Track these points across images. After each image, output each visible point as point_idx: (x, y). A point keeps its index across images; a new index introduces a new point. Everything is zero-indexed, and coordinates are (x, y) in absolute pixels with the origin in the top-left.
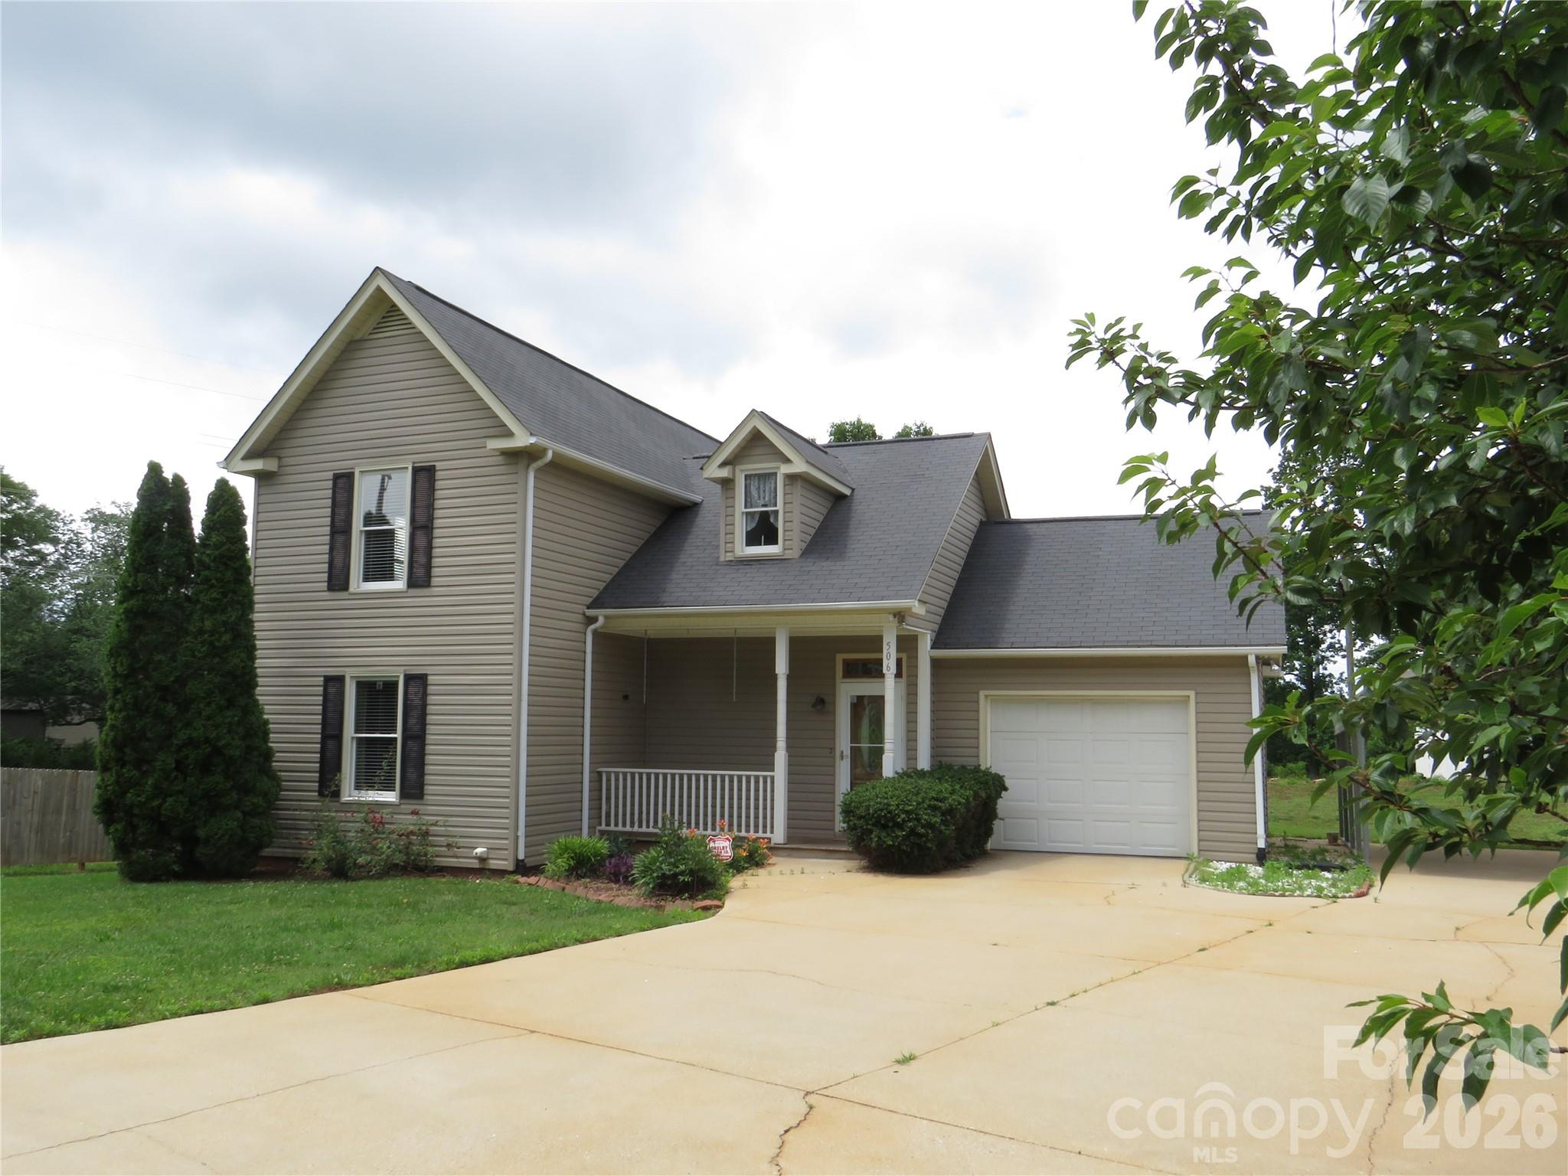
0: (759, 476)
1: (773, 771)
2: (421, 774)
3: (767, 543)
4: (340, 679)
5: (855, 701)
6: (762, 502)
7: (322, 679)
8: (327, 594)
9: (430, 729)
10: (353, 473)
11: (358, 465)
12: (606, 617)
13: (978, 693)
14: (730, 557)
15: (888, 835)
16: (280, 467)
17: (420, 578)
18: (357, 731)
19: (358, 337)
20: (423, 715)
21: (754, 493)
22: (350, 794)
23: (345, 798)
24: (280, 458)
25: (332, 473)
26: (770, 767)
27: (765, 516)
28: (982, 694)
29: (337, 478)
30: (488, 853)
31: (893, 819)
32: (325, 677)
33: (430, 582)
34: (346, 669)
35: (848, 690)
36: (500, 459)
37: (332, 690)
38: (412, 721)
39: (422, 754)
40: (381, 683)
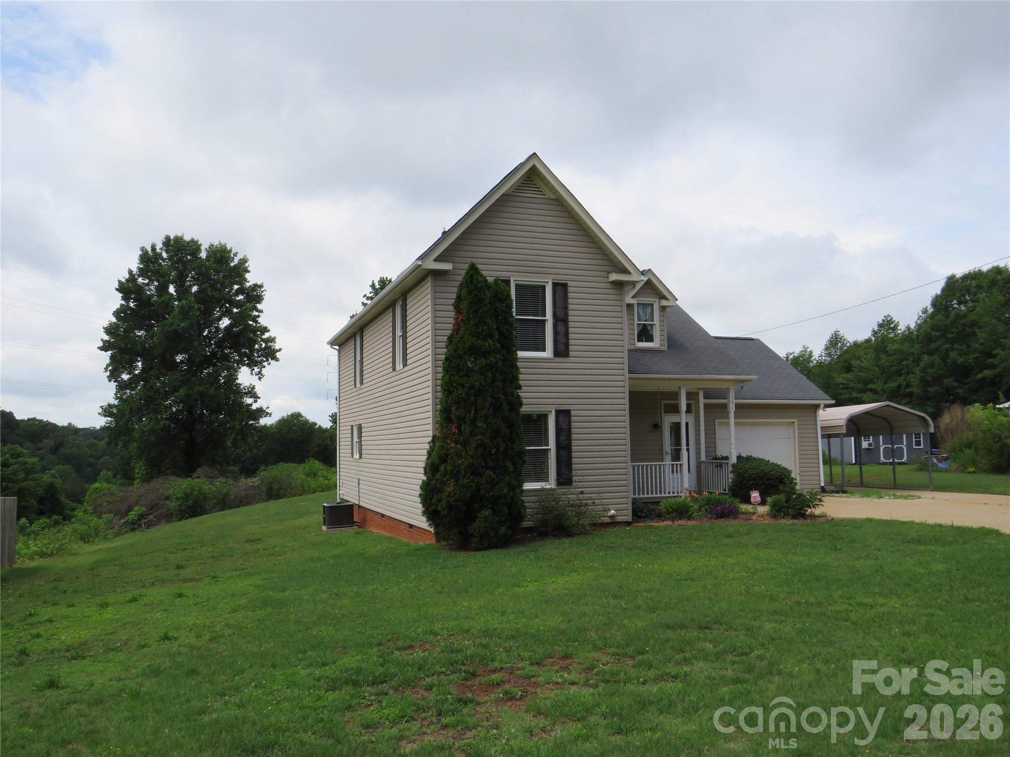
2: (570, 469)
6: (645, 319)
9: (574, 443)
10: (509, 281)
11: (512, 275)
17: (562, 350)
20: (569, 434)
24: (452, 263)
25: (493, 278)
27: (645, 326)
30: (617, 513)
33: (568, 354)
35: (668, 420)
36: (610, 286)
38: (562, 438)
39: (570, 458)
40: (536, 415)
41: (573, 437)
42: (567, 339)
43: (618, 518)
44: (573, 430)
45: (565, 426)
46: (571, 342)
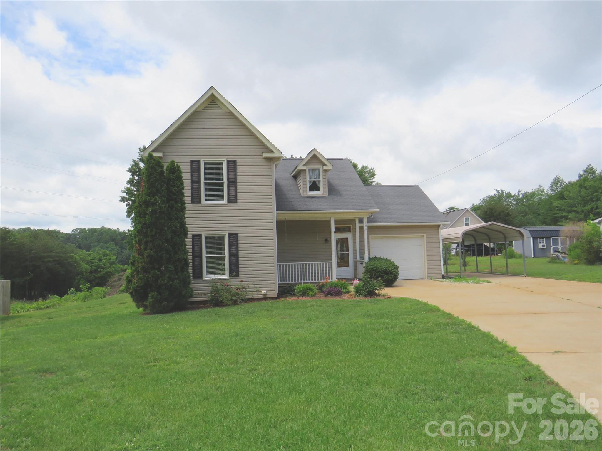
0: (313, 169)
1: (332, 261)
2: (238, 268)
3: (315, 191)
4: (200, 236)
6: (314, 178)
7: (191, 236)
8: (191, 204)
9: (240, 252)
10: (200, 161)
11: (201, 158)
14: (305, 195)
15: (389, 276)
16: (164, 156)
18: (207, 254)
19: (198, 110)
20: (237, 247)
21: (312, 175)
22: (206, 277)
23: (204, 279)
24: (163, 152)
27: (314, 182)
28: (370, 236)
29: (192, 162)
30: (266, 292)
31: (390, 271)
32: (193, 235)
33: (237, 201)
34: (202, 232)
36: (264, 160)
37: (196, 239)
38: (233, 250)
39: (237, 261)
40: (217, 237)
41: (240, 249)
42: (236, 192)
43: (268, 295)
44: (240, 245)
45: (234, 243)
46: (238, 194)
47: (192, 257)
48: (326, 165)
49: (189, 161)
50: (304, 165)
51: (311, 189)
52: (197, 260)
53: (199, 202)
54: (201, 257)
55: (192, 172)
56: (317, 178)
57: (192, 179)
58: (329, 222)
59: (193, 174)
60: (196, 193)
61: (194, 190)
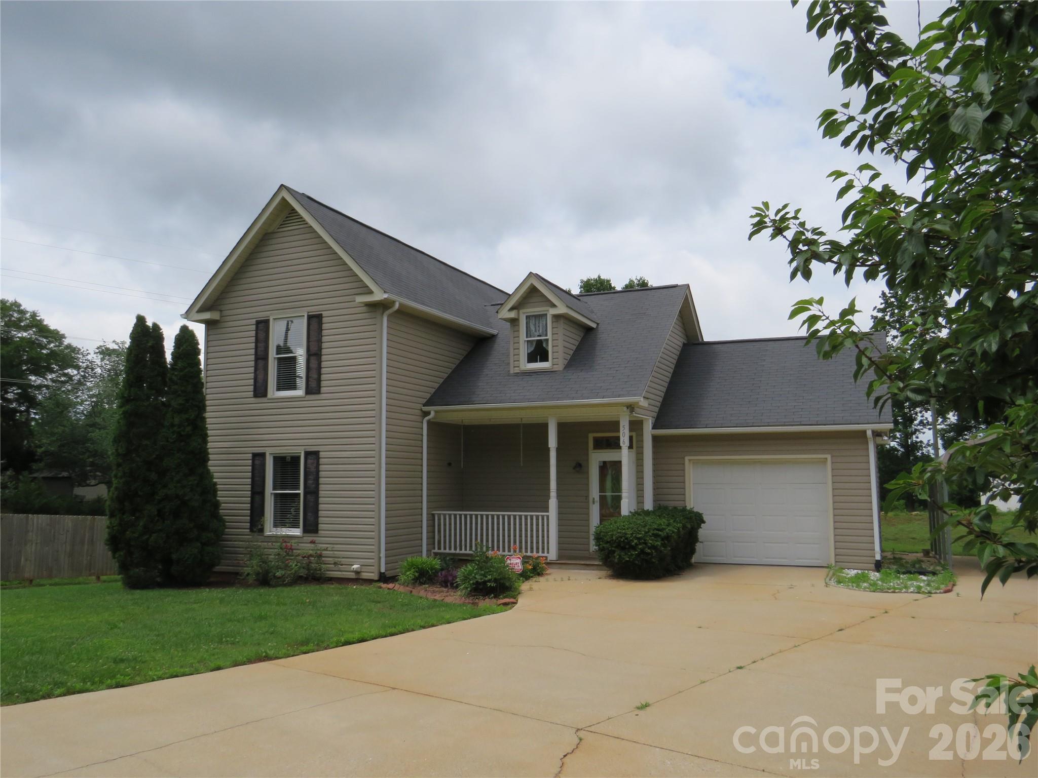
0: (536, 316)
1: (548, 512)
2: (317, 517)
3: (541, 361)
4: (263, 455)
5: (602, 464)
6: (537, 333)
7: (251, 455)
8: (253, 399)
9: (322, 487)
10: (269, 320)
11: (272, 314)
12: (436, 412)
13: (684, 458)
14: (517, 370)
15: (626, 554)
16: (221, 317)
17: (314, 388)
18: (274, 489)
19: (270, 231)
20: (317, 478)
21: (532, 328)
22: (270, 530)
23: (267, 533)
24: (221, 311)
25: (255, 320)
26: (546, 509)
27: (539, 343)
28: (687, 458)
29: (258, 323)
30: (361, 568)
31: (629, 543)
32: (253, 454)
33: (320, 391)
34: (267, 449)
35: (597, 458)
36: (364, 309)
37: (257, 462)
38: (310, 482)
39: (317, 503)
40: (289, 457)
41: (321, 480)
42: (320, 374)
43: (363, 574)
44: (321, 474)
45: (312, 469)
46: (323, 377)
47: (250, 492)
48: (554, 306)
49: (254, 321)
50: (512, 309)
51: (532, 358)
52: (257, 498)
53: (265, 394)
54: (262, 493)
55: (257, 342)
56: (544, 333)
57: (256, 354)
58: (544, 427)
59: (259, 345)
60: (260, 377)
61: (258, 372)
